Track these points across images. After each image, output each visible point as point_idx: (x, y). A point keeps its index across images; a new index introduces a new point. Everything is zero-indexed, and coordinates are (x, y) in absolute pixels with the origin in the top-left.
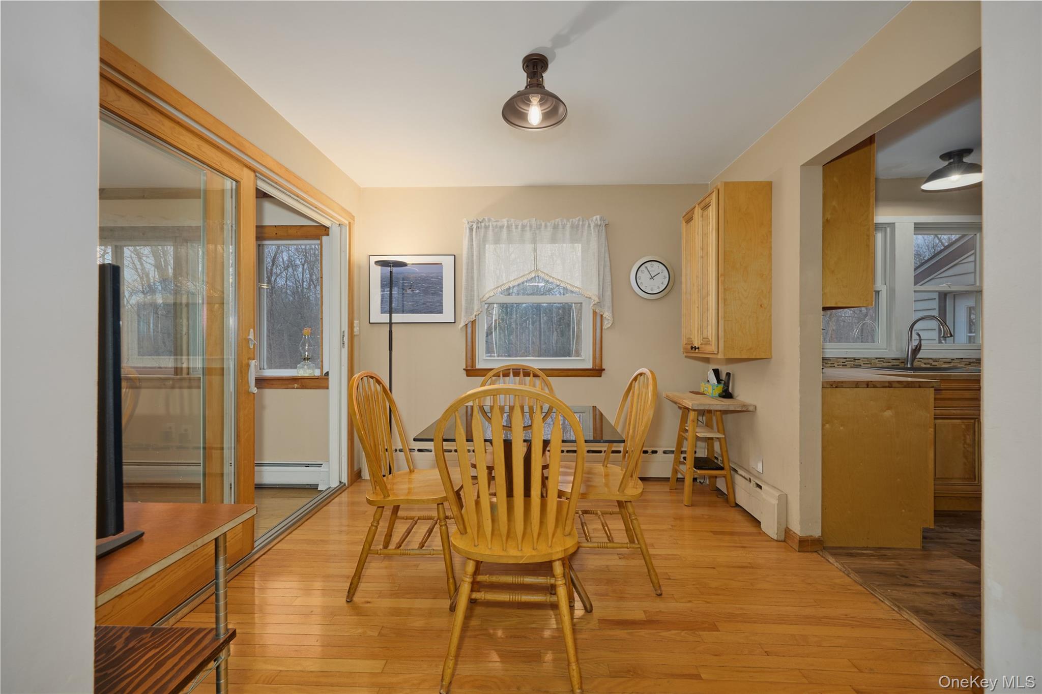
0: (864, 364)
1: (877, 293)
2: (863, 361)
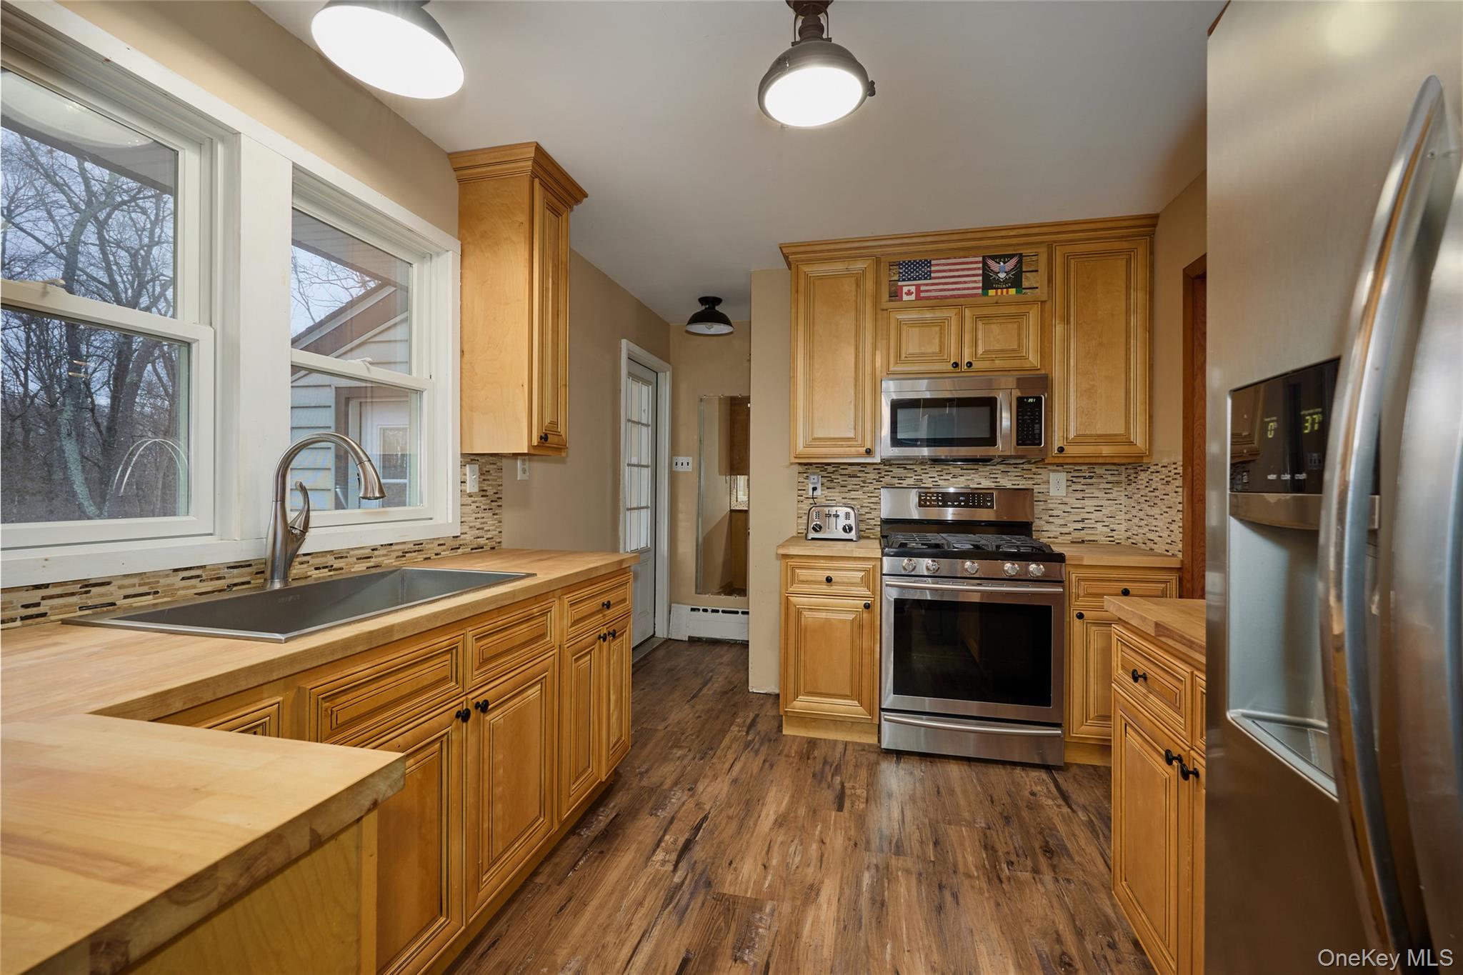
0: (126, 597)
1: (184, 350)
2: (120, 587)
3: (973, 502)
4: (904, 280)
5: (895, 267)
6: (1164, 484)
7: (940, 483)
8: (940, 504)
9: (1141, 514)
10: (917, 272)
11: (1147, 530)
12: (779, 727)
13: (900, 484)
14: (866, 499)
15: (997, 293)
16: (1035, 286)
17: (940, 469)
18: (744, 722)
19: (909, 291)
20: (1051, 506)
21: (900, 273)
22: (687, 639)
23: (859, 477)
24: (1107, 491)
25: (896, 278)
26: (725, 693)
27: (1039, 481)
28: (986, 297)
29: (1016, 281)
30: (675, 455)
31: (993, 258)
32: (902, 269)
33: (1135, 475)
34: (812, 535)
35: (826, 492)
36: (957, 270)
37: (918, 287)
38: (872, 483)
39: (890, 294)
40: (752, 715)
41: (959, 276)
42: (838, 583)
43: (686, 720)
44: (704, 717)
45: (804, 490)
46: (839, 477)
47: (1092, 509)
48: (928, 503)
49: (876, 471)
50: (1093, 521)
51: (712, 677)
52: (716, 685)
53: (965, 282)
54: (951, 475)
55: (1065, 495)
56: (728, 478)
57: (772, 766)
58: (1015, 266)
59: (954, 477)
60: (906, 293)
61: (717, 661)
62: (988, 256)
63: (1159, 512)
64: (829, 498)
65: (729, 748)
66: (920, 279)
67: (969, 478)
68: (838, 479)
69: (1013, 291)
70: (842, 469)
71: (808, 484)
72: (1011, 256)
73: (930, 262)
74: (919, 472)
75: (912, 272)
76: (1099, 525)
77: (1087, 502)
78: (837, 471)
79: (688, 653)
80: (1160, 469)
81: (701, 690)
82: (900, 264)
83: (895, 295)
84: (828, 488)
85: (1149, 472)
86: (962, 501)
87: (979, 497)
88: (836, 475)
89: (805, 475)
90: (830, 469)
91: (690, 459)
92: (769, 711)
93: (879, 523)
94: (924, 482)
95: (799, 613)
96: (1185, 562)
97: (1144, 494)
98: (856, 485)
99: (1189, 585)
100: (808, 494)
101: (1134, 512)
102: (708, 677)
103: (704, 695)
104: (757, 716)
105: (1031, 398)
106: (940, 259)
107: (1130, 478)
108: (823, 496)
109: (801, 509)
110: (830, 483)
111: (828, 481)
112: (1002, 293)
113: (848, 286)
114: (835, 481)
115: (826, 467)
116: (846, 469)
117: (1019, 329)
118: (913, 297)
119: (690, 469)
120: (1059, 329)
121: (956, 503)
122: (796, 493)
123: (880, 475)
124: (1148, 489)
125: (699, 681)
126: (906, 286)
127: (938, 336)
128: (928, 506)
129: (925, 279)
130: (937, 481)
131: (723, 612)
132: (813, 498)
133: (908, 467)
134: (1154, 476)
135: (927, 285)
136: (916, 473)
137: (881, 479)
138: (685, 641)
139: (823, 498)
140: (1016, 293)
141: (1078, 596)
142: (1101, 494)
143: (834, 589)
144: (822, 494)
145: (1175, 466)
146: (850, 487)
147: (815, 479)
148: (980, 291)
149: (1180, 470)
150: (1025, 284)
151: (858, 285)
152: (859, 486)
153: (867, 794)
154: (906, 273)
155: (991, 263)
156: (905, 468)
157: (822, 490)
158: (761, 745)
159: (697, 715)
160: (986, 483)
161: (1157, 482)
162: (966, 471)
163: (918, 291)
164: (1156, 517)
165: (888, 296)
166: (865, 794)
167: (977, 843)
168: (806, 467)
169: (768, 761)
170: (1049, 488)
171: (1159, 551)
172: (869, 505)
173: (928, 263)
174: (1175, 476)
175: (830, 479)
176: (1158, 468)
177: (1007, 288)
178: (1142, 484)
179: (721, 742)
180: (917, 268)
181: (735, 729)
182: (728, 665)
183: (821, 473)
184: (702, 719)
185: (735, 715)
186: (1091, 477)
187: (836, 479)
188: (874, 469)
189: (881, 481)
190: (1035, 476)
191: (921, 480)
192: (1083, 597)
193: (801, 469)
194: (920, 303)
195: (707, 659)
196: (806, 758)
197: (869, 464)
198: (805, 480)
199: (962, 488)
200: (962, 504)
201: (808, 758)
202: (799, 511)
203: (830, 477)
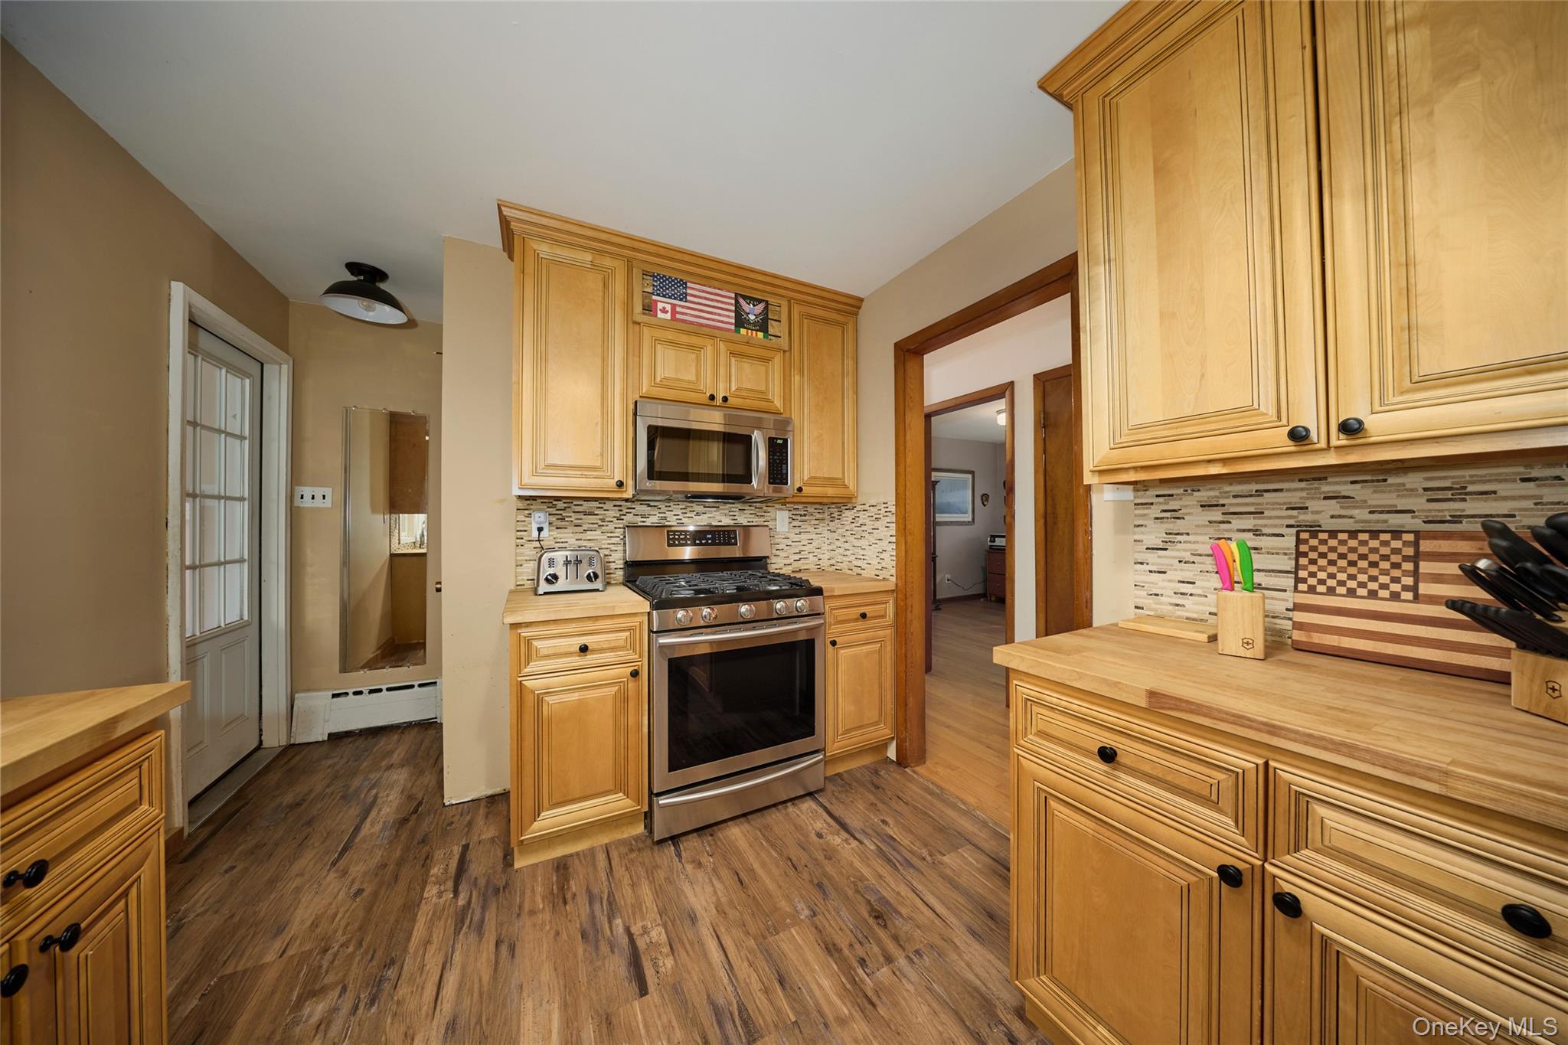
3: (719, 540)
4: (658, 295)
5: (649, 278)
6: (873, 521)
7: (684, 520)
8: (689, 542)
9: (846, 546)
10: (672, 290)
11: (854, 558)
12: (505, 857)
13: (643, 522)
14: (605, 540)
15: (747, 333)
16: (779, 335)
17: (684, 507)
18: (446, 870)
19: (664, 308)
20: (777, 541)
21: (654, 285)
22: (326, 738)
23: (597, 515)
24: (816, 527)
25: (650, 290)
26: (404, 821)
27: (768, 519)
28: (737, 335)
29: (763, 326)
30: (300, 484)
31: (745, 297)
32: (656, 281)
33: (839, 513)
34: (544, 587)
35: (555, 533)
36: (712, 300)
37: (674, 306)
38: (612, 522)
39: (643, 306)
40: (457, 850)
41: (714, 307)
42: (594, 651)
43: (330, 912)
44: (368, 890)
45: (525, 531)
46: (572, 514)
47: (806, 542)
48: (677, 542)
49: (616, 508)
50: (806, 553)
51: (376, 797)
52: (386, 810)
53: (720, 315)
54: (695, 513)
55: (787, 530)
56: (387, 517)
57: (512, 948)
58: (763, 311)
59: (698, 514)
60: (660, 310)
61: (384, 763)
62: (740, 294)
63: (868, 544)
64: (558, 540)
65: (427, 942)
66: (675, 299)
67: (712, 516)
68: (570, 517)
69: (761, 335)
70: (575, 505)
71: (531, 524)
72: (760, 301)
73: (686, 283)
74: (664, 509)
75: (668, 289)
76: (811, 555)
77: (803, 536)
78: (569, 507)
79: (330, 762)
80: (868, 508)
81: (357, 829)
82: (654, 276)
83: (649, 308)
84: (557, 528)
85: (855, 511)
86: (710, 539)
87: (724, 535)
88: (568, 512)
89: (527, 512)
90: (560, 505)
91: (328, 491)
92: (485, 830)
93: (622, 566)
94: (668, 519)
95: (539, 701)
96: (899, 585)
97: (849, 529)
98: (593, 524)
99: (902, 604)
100: (530, 536)
101: (838, 544)
102: (370, 799)
103: (364, 840)
104: (466, 847)
105: (780, 439)
106: (695, 283)
107: (833, 515)
108: (551, 538)
109: (521, 554)
110: (559, 521)
111: (558, 519)
112: (752, 334)
113: (594, 282)
114: (567, 519)
115: (554, 503)
116: (581, 505)
117: (767, 372)
118: (668, 316)
119: (328, 503)
120: (796, 379)
121: (703, 542)
122: (513, 535)
123: (621, 513)
124: (853, 525)
125: (354, 811)
126: (661, 302)
127: (694, 364)
128: (677, 545)
129: (681, 300)
130: (680, 519)
131: (389, 689)
132: (539, 541)
133: (652, 504)
134: (861, 514)
135: (683, 307)
136: (660, 511)
137: (622, 517)
138: (323, 741)
139: (550, 540)
140: (764, 337)
141: (830, 625)
142: (811, 529)
143: (590, 659)
144: (550, 535)
145: (885, 505)
146: (585, 527)
147: (539, 518)
148: (733, 327)
149: (893, 509)
150: (771, 331)
151: (605, 285)
152: (596, 526)
153: (666, 933)
154: (661, 288)
155: (741, 301)
156: (649, 505)
157: (549, 531)
158: (484, 908)
159: (353, 890)
160: (726, 521)
161: (864, 519)
162: (708, 509)
163: (674, 312)
164: (863, 547)
165: (641, 309)
166: (664, 936)
167: (818, 949)
168: (528, 502)
169: (502, 942)
170: (776, 525)
171: (868, 576)
172: (609, 546)
173: (684, 283)
174: (886, 514)
175: (560, 517)
176: (866, 507)
177: (757, 331)
178: (847, 521)
179: (409, 939)
180: (672, 286)
181: (431, 891)
182: (403, 766)
183: (548, 509)
184: (365, 894)
185: (427, 861)
186: (805, 515)
187: (567, 517)
188: (614, 506)
189: (623, 519)
190: (765, 514)
191: (665, 518)
192: (834, 625)
193: (521, 505)
194: (676, 324)
195: (365, 764)
196: (561, 903)
197: (608, 499)
198: (527, 519)
199: (705, 526)
200: (710, 541)
201: (565, 903)
202: (518, 558)
203: (561, 515)
